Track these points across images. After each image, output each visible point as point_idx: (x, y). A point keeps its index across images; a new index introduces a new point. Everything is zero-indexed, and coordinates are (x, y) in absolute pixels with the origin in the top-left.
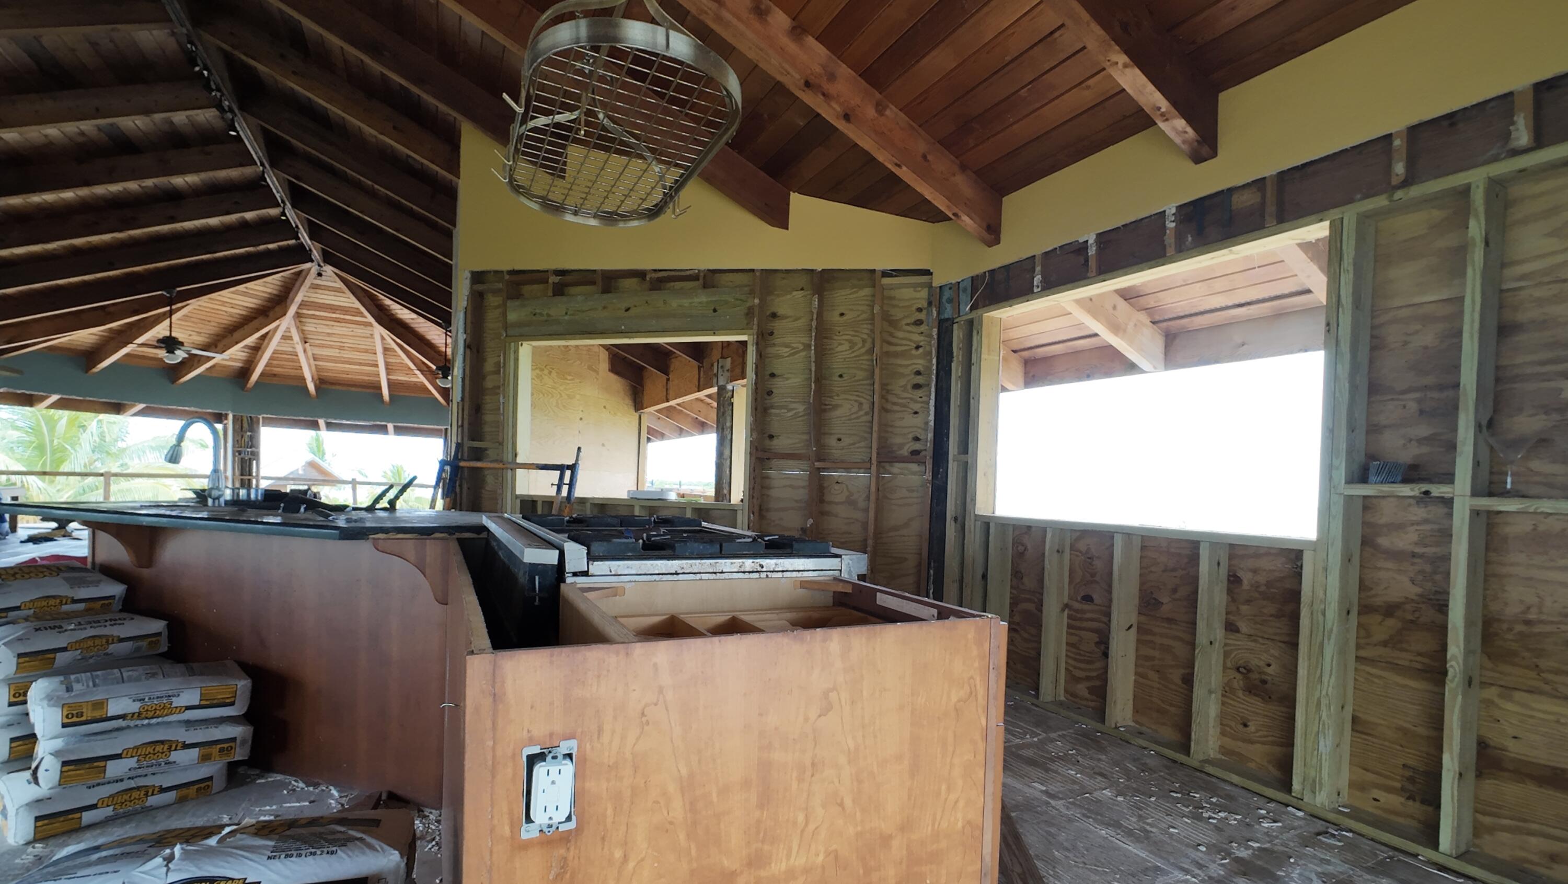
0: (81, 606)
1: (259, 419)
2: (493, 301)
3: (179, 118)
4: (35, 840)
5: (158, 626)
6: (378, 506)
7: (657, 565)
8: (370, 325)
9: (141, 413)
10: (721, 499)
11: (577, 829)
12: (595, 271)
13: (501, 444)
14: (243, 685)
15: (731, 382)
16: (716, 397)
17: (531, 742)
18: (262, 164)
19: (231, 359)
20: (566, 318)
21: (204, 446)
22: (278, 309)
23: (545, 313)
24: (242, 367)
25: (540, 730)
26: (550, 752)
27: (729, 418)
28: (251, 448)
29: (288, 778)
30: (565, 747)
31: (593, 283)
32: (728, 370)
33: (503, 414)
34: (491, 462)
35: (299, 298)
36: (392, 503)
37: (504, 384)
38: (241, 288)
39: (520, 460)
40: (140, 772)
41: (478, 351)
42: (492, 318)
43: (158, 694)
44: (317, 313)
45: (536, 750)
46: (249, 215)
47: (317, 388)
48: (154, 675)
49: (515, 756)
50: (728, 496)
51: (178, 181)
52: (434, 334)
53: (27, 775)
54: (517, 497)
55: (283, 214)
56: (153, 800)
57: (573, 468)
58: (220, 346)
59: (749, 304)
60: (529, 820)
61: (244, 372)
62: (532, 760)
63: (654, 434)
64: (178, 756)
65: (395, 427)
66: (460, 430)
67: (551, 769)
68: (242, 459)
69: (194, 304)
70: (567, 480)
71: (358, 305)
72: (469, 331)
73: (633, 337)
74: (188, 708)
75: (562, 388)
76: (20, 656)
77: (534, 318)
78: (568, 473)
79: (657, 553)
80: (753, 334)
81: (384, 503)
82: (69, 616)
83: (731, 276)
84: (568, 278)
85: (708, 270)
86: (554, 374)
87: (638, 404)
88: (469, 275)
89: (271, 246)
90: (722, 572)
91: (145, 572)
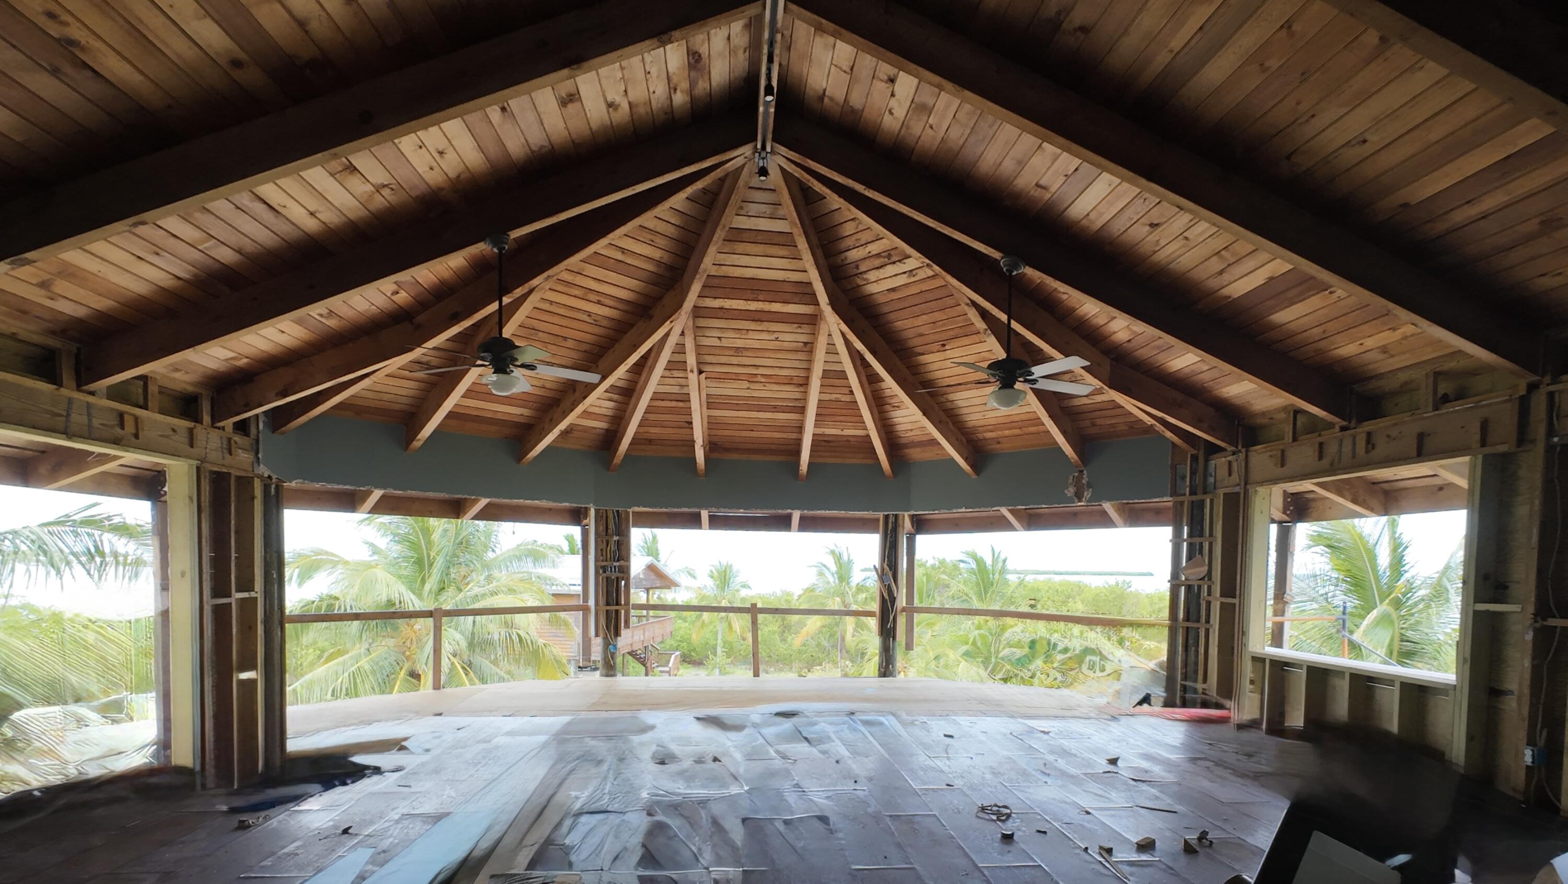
1: (628, 513)
9: (482, 515)
22: (670, 296)
24: (607, 430)
28: (618, 561)
47: (708, 457)
61: (611, 437)
65: (802, 518)
68: (607, 578)
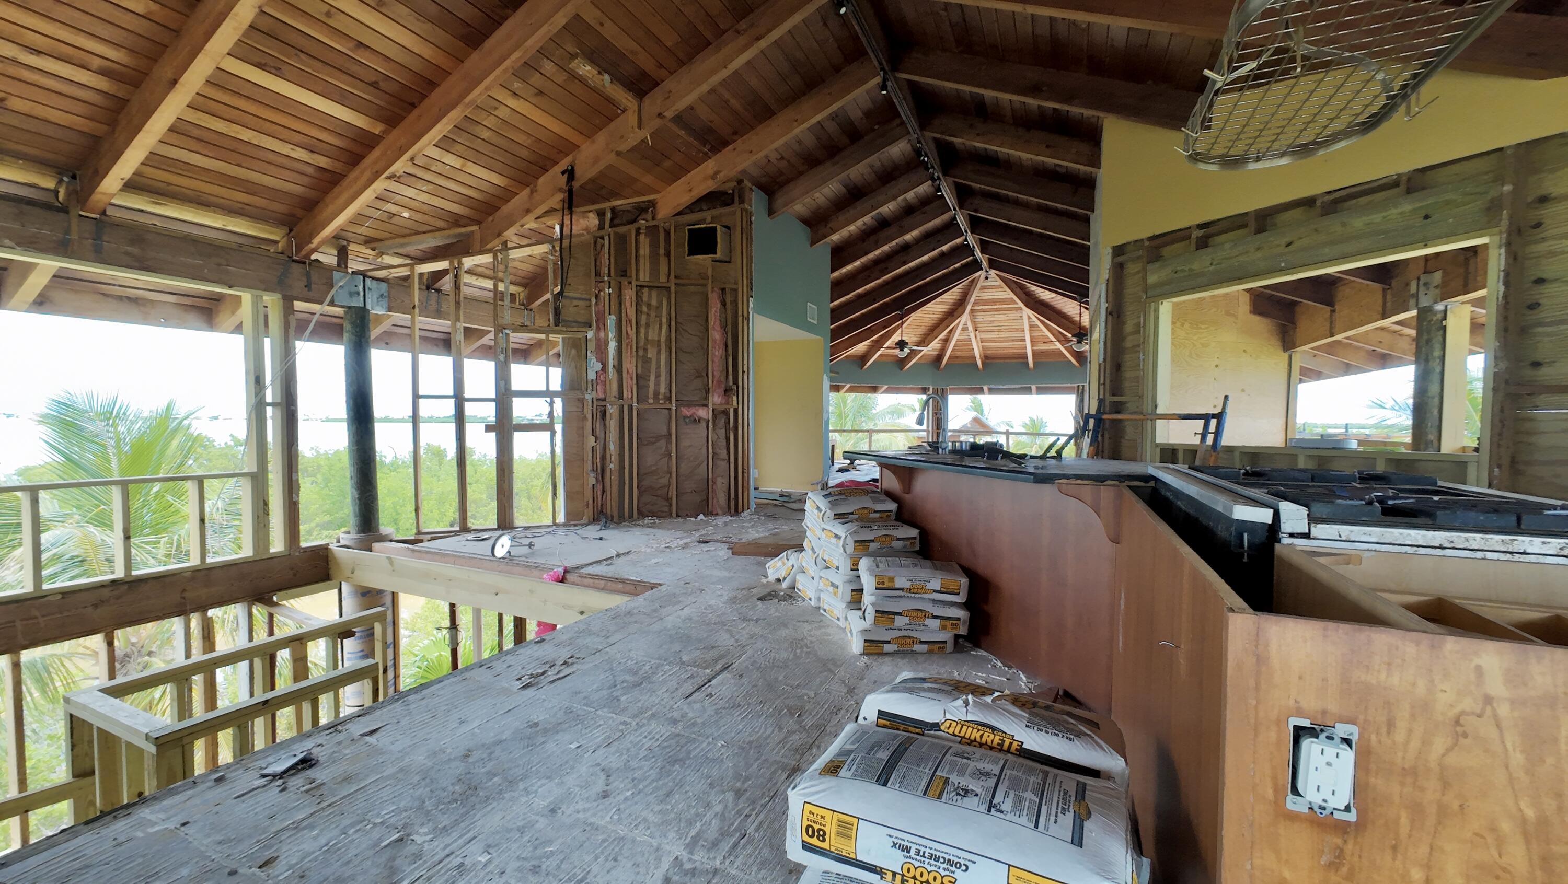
0: (878, 515)
1: (948, 390)
2: (1131, 268)
3: (910, 195)
4: (863, 654)
5: (914, 533)
6: (1049, 455)
7: (1409, 535)
8: (1020, 309)
9: (886, 392)
10: (1422, 446)
11: (1357, 824)
12: (1246, 214)
13: (1141, 397)
14: (964, 581)
15: (1442, 300)
16: (1414, 323)
17: (1300, 713)
18: (955, 209)
19: (933, 350)
20: (1212, 268)
21: (915, 410)
22: (960, 309)
23: (1187, 269)
24: (938, 355)
25: (1311, 703)
26: (1322, 731)
27: (1437, 346)
28: (943, 410)
29: (991, 657)
30: (1341, 730)
31: (1245, 226)
32: (1436, 287)
33: (1143, 370)
34: (1132, 413)
35: (972, 300)
36: (1059, 453)
37: (1144, 343)
38: (938, 299)
39: (1160, 411)
40: (910, 627)
41: (1119, 317)
42: (1132, 286)
43: (919, 579)
44: (984, 307)
45: (1306, 723)
46: (945, 248)
47: (983, 363)
48: (916, 565)
49: (1280, 722)
50: (1435, 443)
51: (908, 237)
52: (1070, 307)
53: (860, 613)
54: (1157, 445)
55: (966, 240)
56: (917, 648)
57: (1219, 417)
58: (926, 341)
59: (1493, 193)
60: (1295, 791)
61: (939, 358)
62: (1299, 733)
63: (1310, 374)
64: (930, 622)
65: (1037, 388)
66: (1102, 387)
67: (1326, 749)
69: (913, 315)
70: (1212, 428)
71: (1012, 295)
72: (1110, 299)
73: (1296, 273)
74: (935, 591)
75: (1195, 338)
76: (856, 542)
77: (1176, 276)
78: (1213, 422)
79: (1407, 520)
80: (1501, 232)
81: (1053, 453)
82: (874, 521)
83: (1456, 168)
84: (1211, 230)
85: (1415, 170)
86: (1187, 325)
87: (1288, 341)
88: (1110, 251)
89: (956, 266)
90: (1524, 553)
91: (907, 496)
